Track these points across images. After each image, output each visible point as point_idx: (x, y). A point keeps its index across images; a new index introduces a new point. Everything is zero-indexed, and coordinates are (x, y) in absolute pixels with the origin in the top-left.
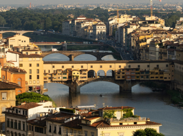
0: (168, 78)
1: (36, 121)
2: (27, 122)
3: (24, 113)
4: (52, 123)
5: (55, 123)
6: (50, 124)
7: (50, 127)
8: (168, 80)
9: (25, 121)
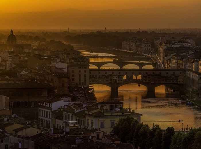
0: (181, 82)
1: (57, 111)
2: (51, 112)
3: (50, 106)
4: (67, 113)
5: (69, 113)
6: (66, 114)
7: (66, 115)
8: (181, 83)
9: (50, 111)
